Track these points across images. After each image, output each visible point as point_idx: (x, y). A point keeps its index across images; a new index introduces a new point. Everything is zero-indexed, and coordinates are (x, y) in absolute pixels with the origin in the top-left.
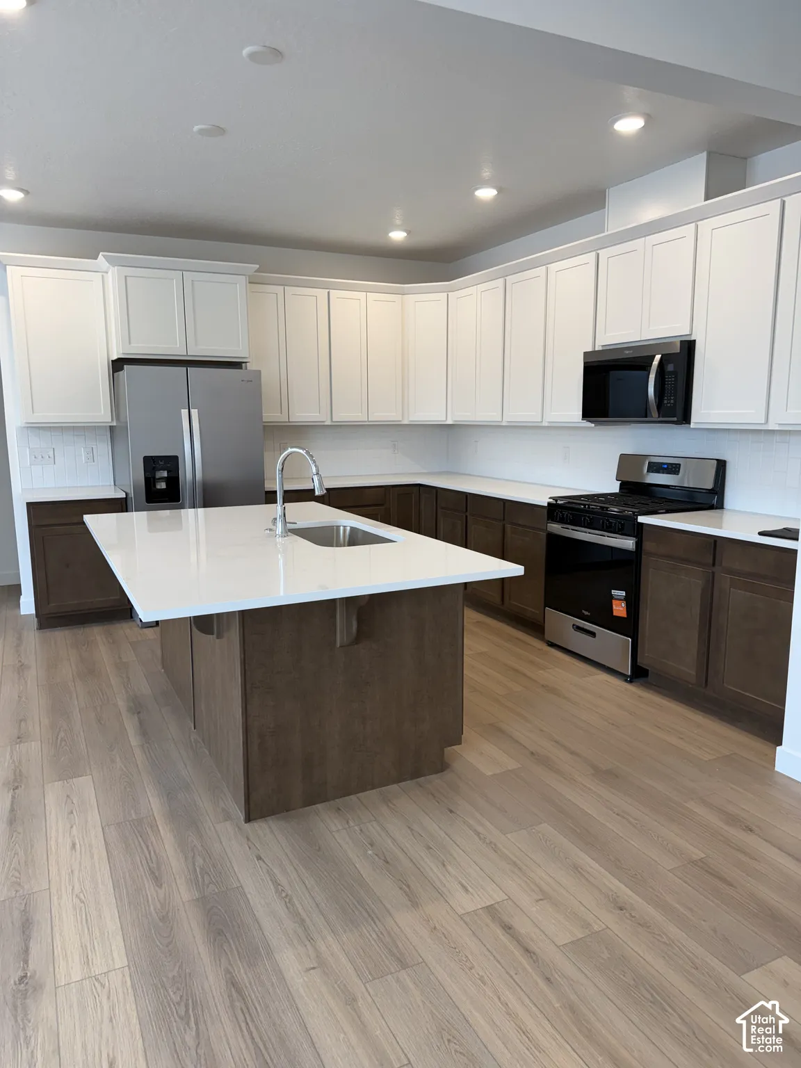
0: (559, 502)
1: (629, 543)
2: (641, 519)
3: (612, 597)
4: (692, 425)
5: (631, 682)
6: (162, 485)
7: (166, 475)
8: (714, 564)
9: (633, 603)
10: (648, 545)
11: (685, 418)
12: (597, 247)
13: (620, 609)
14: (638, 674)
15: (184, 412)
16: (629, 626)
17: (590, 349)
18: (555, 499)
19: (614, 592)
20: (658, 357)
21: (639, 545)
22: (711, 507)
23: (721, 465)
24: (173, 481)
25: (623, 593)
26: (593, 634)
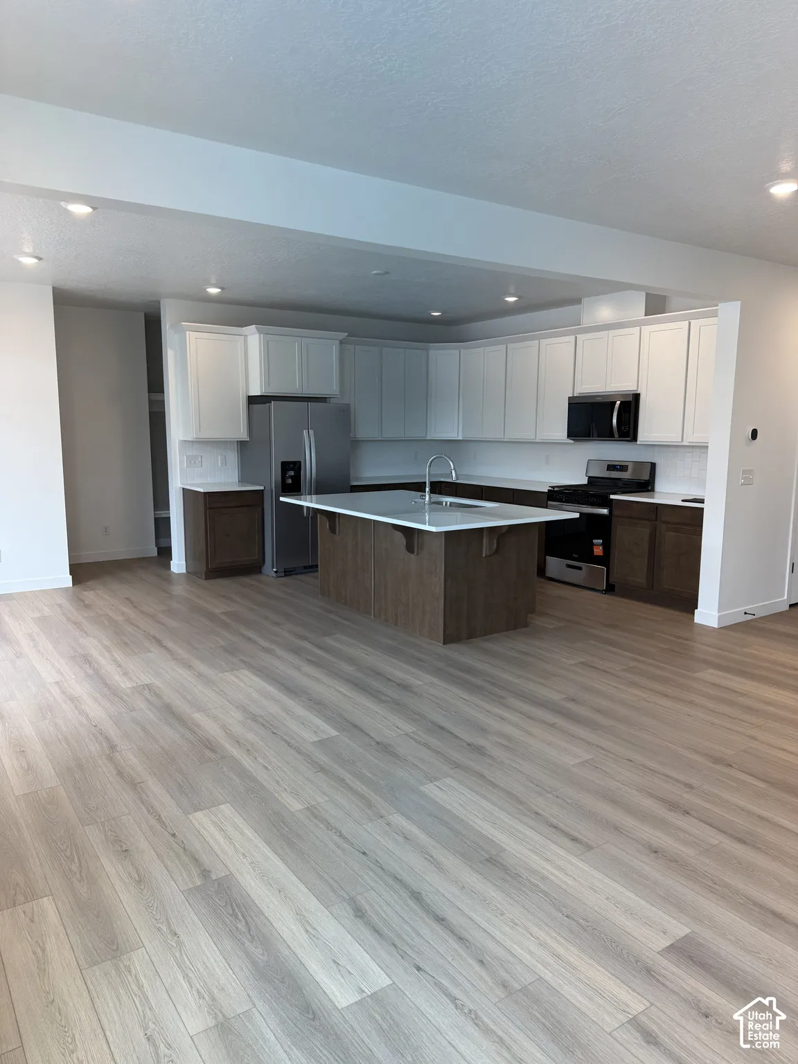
0: (556, 489)
1: (605, 511)
2: (612, 497)
3: (593, 544)
4: (638, 443)
5: (605, 594)
6: (290, 481)
7: (293, 474)
8: (656, 520)
9: (607, 547)
10: (616, 512)
11: (635, 439)
12: (575, 333)
13: (598, 551)
14: (610, 589)
15: (305, 432)
16: (605, 560)
17: (571, 396)
18: (553, 487)
19: (595, 541)
20: (618, 402)
21: (610, 512)
22: (648, 491)
23: (653, 466)
24: (297, 479)
25: (601, 541)
26: (580, 568)
